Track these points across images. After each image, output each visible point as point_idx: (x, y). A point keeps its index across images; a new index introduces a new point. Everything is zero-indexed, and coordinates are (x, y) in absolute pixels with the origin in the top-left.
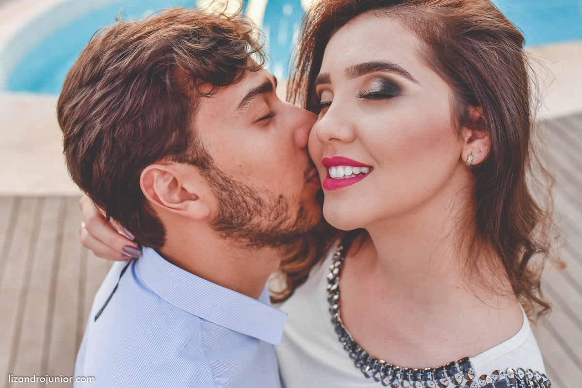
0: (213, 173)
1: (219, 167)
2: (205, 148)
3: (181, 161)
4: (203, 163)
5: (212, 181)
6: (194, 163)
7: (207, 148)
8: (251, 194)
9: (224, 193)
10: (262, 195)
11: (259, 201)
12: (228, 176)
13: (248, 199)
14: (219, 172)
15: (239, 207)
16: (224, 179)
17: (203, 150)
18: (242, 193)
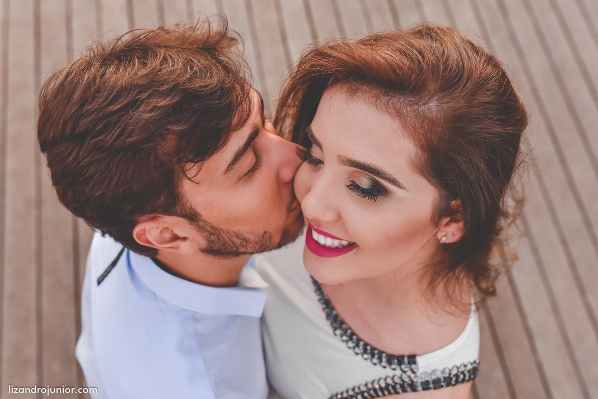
0: (201, 224)
1: (207, 219)
2: (193, 206)
3: (170, 215)
4: (192, 217)
5: (201, 229)
6: (183, 216)
7: (195, 207)
8: (238, 236)
9: (212, 237)
10: (247, 236)
11: (245, 240)
12: (216, 226)
13: (235, 240)
14: (206, 223)
15: (227, 245)
16: (213, 228)
17: (191, 208)
18: (229, 236)
